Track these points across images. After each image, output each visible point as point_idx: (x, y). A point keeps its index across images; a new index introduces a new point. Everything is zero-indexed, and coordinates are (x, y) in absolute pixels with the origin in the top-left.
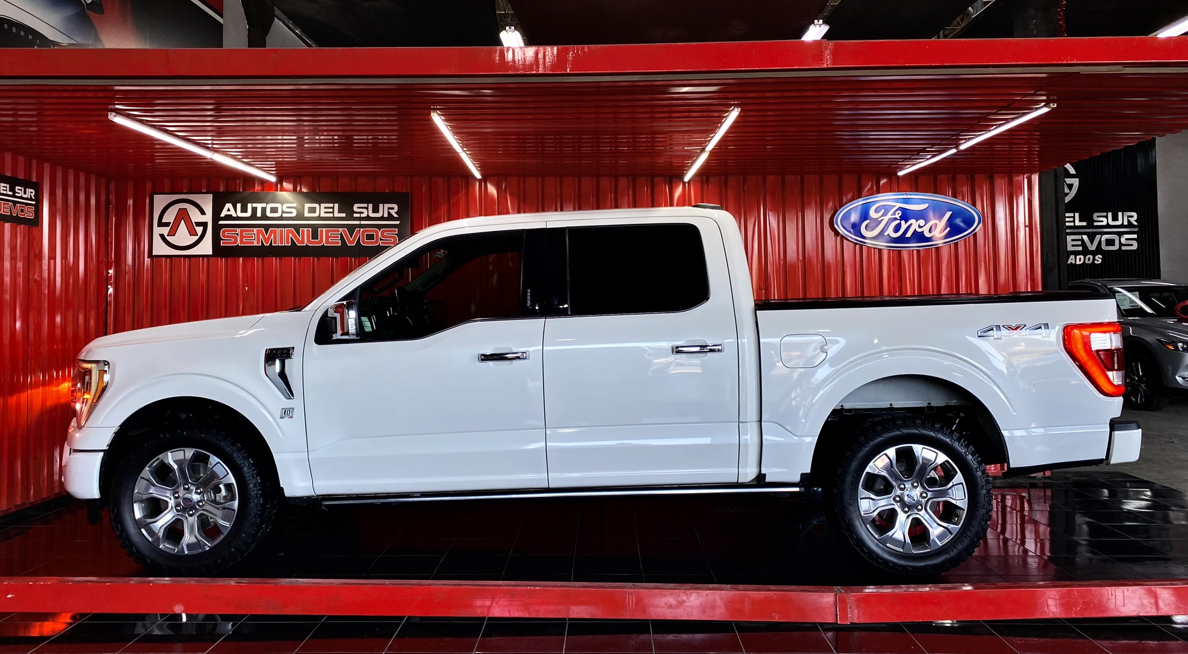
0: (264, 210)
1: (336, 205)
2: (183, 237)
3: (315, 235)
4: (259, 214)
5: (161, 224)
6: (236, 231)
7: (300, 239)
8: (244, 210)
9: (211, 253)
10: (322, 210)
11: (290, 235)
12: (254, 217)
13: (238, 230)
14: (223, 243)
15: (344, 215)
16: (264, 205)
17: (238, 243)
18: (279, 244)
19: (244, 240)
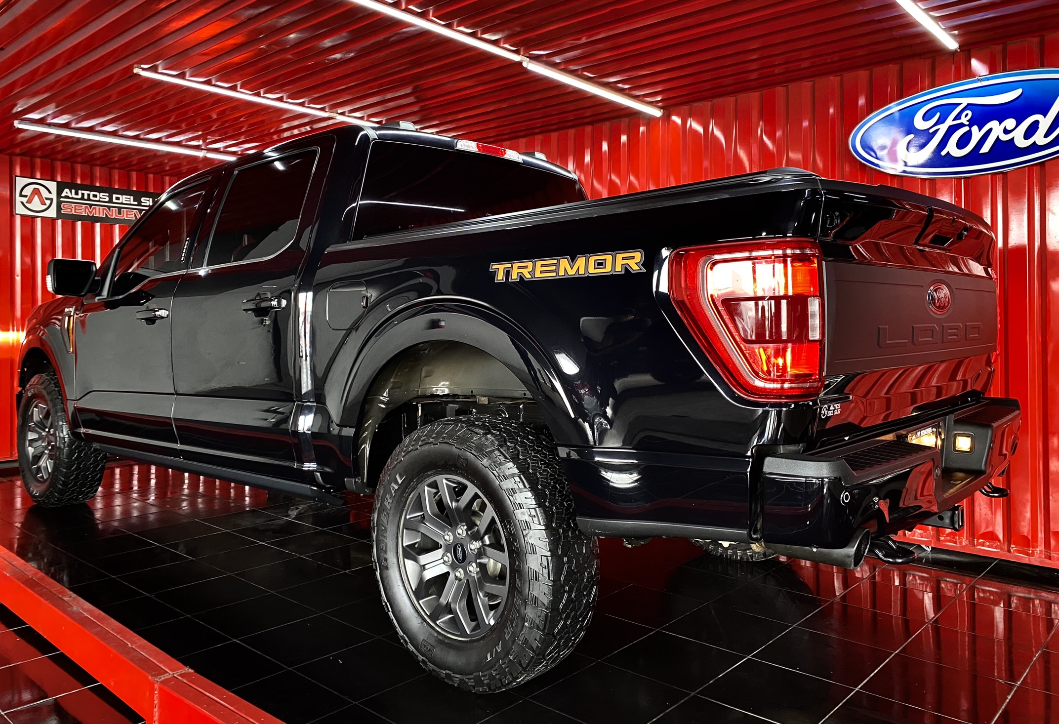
0: (89, 195)
1: (132, 197)
2: (36, 204)
3: (119, 213)
4: (86, 197)
5: (21, 195)
6: (71, 205)
7: (111, 213)
8: (77, 194)
9: (55, 216)
10: (124, 199)
11: (105, 211)
12: (82, 198)
13: (73, 205)
14: (64, 211)
15: (136, 203)
16: (89, 192)
17: (73, 212)
18: (97, 215)
19: (77, 211)
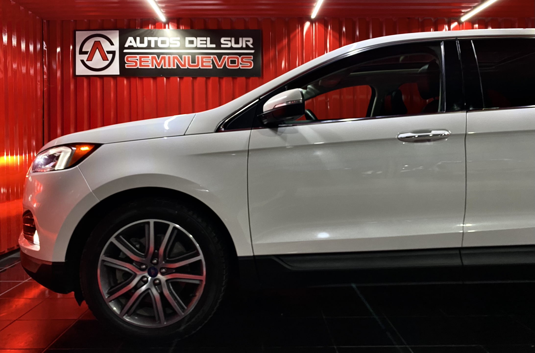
0: (156, 42)
1: (209, 39)
2: (98, 61)
3: (193, 62)
4: (153, 45)
5: (81, 52)
6: (136, 57)
7: (183, 63)
8: (142, 42)
9: (118, 74)
10: (199, 42)
11: (176, 61)
12: (149, 47)
13: (138, 56)
14: (127, 66)
15: (214, 46)
16: (156, 38)
17: (138, 66)
18: (167, 67)
19: (142, 64)
